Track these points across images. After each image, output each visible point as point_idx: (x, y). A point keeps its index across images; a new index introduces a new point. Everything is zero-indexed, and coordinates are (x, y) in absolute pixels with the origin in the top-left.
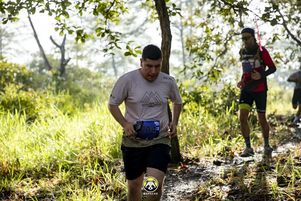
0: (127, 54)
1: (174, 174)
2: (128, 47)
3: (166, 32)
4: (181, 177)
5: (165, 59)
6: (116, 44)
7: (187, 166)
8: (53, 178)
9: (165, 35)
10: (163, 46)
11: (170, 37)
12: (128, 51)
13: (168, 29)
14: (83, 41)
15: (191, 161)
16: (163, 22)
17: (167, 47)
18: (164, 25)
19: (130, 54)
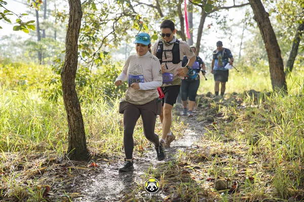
0: (18, 28)
1: (85, 175)
2: (20, 22)
3: (76, 8)
4: (94, 178)
5: (74, 39)
6: (3, 15)
7: (97, 164)
9: (75, 11)
10: (72, 24)
11: (81, 13)
12: (19, 25)
13: (79, 5)
15: (100, 157)
17: (77, 25)
19: (21, 29)
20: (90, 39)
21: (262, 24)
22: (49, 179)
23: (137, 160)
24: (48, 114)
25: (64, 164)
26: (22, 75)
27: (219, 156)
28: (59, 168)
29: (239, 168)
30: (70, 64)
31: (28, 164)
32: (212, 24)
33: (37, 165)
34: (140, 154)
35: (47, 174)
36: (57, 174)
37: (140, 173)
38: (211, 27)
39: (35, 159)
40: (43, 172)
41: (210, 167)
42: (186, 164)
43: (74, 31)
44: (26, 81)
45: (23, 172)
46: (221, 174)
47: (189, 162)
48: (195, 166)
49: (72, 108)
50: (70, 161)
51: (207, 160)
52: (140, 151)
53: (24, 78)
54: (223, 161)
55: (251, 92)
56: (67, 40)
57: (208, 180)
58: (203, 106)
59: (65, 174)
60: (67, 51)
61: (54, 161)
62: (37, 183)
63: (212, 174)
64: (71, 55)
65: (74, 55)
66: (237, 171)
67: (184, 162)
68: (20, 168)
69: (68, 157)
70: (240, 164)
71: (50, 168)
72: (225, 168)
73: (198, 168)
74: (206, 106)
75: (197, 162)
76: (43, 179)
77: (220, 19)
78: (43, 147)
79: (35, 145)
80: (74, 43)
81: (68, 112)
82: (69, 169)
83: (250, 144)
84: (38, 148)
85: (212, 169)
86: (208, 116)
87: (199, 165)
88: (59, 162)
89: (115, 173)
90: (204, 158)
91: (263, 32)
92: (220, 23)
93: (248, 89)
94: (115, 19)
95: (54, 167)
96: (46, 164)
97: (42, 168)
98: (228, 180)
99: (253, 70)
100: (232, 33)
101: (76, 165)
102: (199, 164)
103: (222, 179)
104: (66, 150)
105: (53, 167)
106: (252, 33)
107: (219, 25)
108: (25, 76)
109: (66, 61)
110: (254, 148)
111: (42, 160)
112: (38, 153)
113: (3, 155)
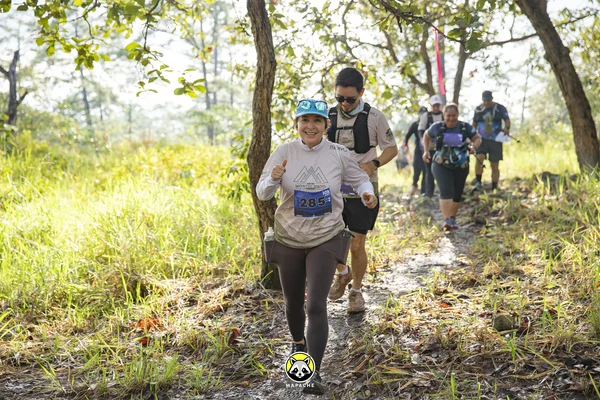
0: (181, 92)
2: (183, 82)
3: (267, 56)
5: (265, 103)
6: (159, 74)
8: (54, 319)
9: (265, 61)
10: (261, 80)
11: (274, 64)
12: (182, 86)
13: (271, 51)
14: (90, 65)
16: (260, 37)
18: (264, 43)
19: (185, 92)
20: (287, 103)
21: (559, 66)
22: (236, 319)
23: (368, 287)
24: (228, 220)
25: (256, 295)
26: (186, 162)
27: (498, 278)
28: (249, 301)
29: (531, 296)
30: (259, 142)
31: (203, 296)
32: (476, 71)
33: (216, 298)
34: (371, 278)
35: (232, 310)
36: (247, 311)
37: (373, 307)
38: (475, 74)
39: (213, 288)
40: (226, 308)
41: (485, 294)
42: (445, 292)
43: (265, 90)
44: (193, 171)
45: (197, 308)
46: (503, 305)
47: (450, 289)
48: (460, 294)
49: (265, 209)
50: (266, 291)
51: (479, 284)
52: (371, 274)
53: (189, 167)
54: (504, 286)
55: (545, 175)
56: (255, 105)
57: (482, 316)
58: (467, 200)
59: (258, 310)
60: (256, 121)
61: (242, 291)
62: (219, 325)
63: (488, 306)
64: (261, 128)
65: (266, 127)
66: (528, 301)
67: (443, 288)
68: (192, 302)
69: (263, 284)
70: (532, 290)
71: (236, 301)
72: (508, 297)
73: (466, 297)
74: (473, 200)
75: (464, 288)
76: (226, 318)
77: (489, 62)
78: (222, 270)
79: (211, 267)
80: (265, 109)
81: (259, 214)
82: (264, 302)
83: (547, 258)
84: (217, 273)
85: (488, 297)
86: (475, 215)
87: (465, 293)
88: (249, 293)
89: (335, 307)
90: (473, 281)
91: (561, 79)
92: (489, 67)
93: (539, 171)
94: (325, 70)
95: (241, 301)
96: (230, 296)
97: (225, 303)
98: (515, 315)
99: (547, 139)
100: (509, 83)
101: (274, 296)
102: (467, 290)
103: (505, 313)
104: (259, 274)
105: (241, 299)
106: (543, 82)
107: (488, 71)
108: (191, 165)
109: (254, 138)
110: (554, 263)
111: (224, 291)
112: (217, 280)
113: (167, 284)
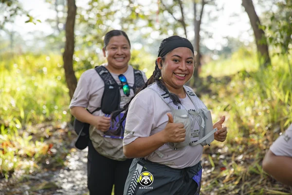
24: (57, 94)
25: (67, 130)
40: (50, 137)
44: (45, 70)
61: (60, 129)
71: (56, 133)
84: (47, 120)
97: (50, 134)
104: (69, 120)
111: (50, 128)
112: (48, 124)
113: (19, 125)
